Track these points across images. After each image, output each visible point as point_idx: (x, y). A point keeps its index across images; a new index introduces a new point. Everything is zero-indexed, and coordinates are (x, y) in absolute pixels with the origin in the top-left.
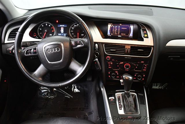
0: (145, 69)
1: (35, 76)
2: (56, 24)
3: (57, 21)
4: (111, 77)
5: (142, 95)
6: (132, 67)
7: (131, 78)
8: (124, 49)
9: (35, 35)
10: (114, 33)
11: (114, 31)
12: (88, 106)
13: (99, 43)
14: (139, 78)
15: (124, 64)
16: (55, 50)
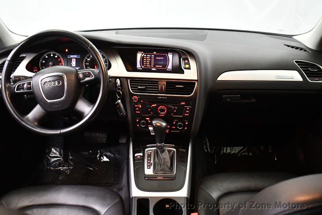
0: (187, 113)
1: (28, 120)
2: (65, 55)
3: (67, 50)
4: (140, 126)
5: (185, 151)
6: (170, 111)
7: (164, 124)
8: (157, 86)
9: (35, 69)
10: (146, 65)
11: (146, 63)
12: (118, 181)
13: (123, 77)
14: (180, 126)
15: (157, 107)
16: (55, 84)
